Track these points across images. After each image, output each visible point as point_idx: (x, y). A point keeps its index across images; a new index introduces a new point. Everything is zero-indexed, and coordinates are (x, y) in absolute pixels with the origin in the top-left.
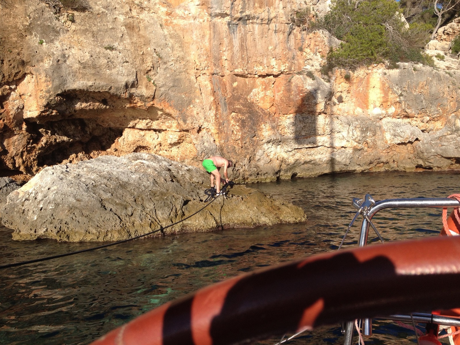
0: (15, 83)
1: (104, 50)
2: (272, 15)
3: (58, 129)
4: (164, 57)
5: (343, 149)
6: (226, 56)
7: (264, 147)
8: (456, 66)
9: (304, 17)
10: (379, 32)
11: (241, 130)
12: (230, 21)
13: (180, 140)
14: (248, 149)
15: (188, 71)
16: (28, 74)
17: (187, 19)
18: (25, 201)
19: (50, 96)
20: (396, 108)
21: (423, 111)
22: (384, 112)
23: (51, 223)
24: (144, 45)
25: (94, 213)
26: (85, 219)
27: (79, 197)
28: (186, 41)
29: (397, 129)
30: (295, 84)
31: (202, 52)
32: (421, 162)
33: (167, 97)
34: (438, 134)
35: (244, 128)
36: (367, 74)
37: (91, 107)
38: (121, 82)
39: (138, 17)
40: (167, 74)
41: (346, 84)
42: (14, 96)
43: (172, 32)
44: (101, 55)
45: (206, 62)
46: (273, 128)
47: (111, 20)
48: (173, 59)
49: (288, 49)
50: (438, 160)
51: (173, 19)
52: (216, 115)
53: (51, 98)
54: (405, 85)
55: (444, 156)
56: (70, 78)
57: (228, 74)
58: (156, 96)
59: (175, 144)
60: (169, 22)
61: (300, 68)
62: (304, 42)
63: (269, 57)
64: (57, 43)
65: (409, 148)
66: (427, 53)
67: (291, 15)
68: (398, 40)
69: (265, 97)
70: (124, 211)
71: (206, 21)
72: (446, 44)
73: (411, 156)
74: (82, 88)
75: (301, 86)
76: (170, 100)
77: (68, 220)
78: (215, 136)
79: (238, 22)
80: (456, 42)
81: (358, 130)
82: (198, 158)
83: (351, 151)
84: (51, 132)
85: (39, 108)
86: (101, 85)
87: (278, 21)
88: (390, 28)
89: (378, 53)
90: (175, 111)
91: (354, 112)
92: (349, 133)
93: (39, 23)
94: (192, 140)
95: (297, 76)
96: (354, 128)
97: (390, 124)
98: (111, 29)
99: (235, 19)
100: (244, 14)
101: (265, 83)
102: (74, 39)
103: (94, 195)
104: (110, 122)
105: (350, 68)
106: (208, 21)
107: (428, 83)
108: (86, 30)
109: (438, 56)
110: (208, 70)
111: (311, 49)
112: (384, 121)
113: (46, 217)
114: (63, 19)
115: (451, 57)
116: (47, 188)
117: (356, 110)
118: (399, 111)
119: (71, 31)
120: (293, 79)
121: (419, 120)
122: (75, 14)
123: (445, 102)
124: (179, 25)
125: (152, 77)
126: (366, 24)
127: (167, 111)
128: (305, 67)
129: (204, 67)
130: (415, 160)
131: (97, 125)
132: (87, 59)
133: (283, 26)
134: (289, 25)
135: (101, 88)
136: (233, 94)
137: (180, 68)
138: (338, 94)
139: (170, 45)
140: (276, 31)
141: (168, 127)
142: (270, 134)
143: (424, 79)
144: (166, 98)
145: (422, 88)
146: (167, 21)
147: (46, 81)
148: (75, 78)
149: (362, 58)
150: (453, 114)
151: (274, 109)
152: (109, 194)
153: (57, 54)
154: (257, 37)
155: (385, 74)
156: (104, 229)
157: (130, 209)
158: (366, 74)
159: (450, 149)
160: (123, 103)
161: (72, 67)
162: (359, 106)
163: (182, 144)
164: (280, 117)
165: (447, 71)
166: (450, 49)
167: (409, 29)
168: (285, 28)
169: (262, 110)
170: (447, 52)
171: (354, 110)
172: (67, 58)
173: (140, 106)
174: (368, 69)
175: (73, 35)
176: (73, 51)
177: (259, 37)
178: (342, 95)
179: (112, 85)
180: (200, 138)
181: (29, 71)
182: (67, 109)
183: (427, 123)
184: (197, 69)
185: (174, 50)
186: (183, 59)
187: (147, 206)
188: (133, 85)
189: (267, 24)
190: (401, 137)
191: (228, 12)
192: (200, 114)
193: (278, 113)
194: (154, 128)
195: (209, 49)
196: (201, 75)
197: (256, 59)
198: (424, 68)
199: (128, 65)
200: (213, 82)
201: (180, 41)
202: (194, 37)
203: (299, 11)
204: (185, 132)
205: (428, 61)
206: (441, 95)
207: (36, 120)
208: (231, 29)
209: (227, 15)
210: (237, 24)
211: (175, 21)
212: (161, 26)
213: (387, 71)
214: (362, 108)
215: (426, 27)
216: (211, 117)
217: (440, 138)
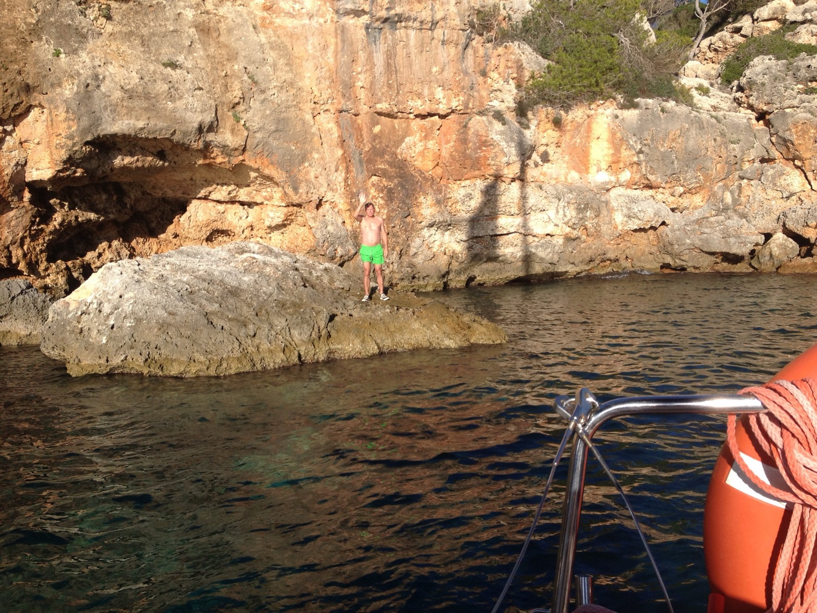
0: (11, 121)
1: (162, 67)
2: (439, 16)
3: (81, 200)
4: (260, 81)
5: (549, 237)
6: (362, 81)
7: (423, 233)
8: (727, 104)
9: (489, 20)
10: (609, 47)
11: (388, 205)
12: (368, 22)
13: (286, 220)
14: (398, 236)
15: (300, 106)
16: (36, 106)
17: (298, 17)
18: (81, 315)
19: (74, 145)
20: (632, 173)
21: (674, 178)
22: (613, 179)
23: (132, 348)
24: (228, 60)
25: (198, 332)
26: (187, 341)
27: (170, 309)
28: (297, 55)
29: (634, 206)
30: (475, 130)
31: (323, 74)
32: (669, 260)
33: (267, 148)
34: (697, 215)
35: (392, 202)
36: (588, 117)
37: (140, 164)
38: (191, 122)
39: (215, 11)
40: (265, 109)
41: (554, 132)
42: (11, 144)
43: (273, 39)
44: (157, 76)
45: (329, 91)
46: (438, 202)
47: (173, 17)
48: (275, 84)
49: (463, 72)
50: (696, 256)
51: (274, 16)
52: (346, 180)
53: (75, 149)
54: (647, 135)
55: (705, 250)
56: (106, 115)
57: (365, 111)
58: (248, 147)
59: (278, 227)
60: (268, 22)
61: (482, 104)
62: (488, 61)
63: (432, 84)
64: (84, 56)
65: (651, 237)
66: (682, 83)
67: (469, 16)
68: (637, 62)
69: (426, 151)
70: (243, 330)
71: (329, 21)
72: (713, 68)
73: (654, 249)
74: (127, 132)
75: (484, 134)
76: (271, 154)
77: (160, 342)
78: (344, 215)
79: (382, 26)
80: (728, 65)
81: (572, 207)
82: (317, 250)
83: (561, 241)
84: (69, 204)
85: (53, 165)
86: (158, 127)
87: (448, 25)
88: (626, 41)
89: (606, 82)
90: (280, 171)
91: (566, 178)
92: (558, 212)
93: (52, 19)
94: (306, 220)
95: (478, 117)
96: (566, 204)
97: (623, 198)
98: (173, 31)
99: (377, 20)
100: (393, 12)
101: (425, 128)
102: (111, 48)
103: (193, 306)
104: (166, 189)
105: (562, 106)
106: (332, 21)
107: (683, 133)
108: (131, 33)
109: (700, 88)
110: (332, 104)
111: (499, 74)
112: (613, 193)
113: (123, 338)
114: (92, 13)
115: (720, 89)
116: (117, 295)
117: (569, 175)
118: (637, 177)
119: (106, 35)
120: (471, 122)
121: (667, 192)
122: (112, 6)
123: (709, 164)
124: (285, 28)
125: (242, 115)
126: (589, 34)
127: (267, 172)
128: (490, 103)
129: (326, 100)
130: (659, 256)
131: (144, 193)
132: (134, 83)
133: (455, 35)
134: (466, 33)
135: (158, 133)
136: (373, 146)
137: (288, 101)
138: (542, 149)
139: (270, 60)
140: (444, 42)
141: (265, 198)
142: (433, 213)
143: (678, 126)
144: (265, 150)
145: (673, 140)
146: (264, 19)
147: (67, 119)
148: (114, 115)
149: (581, 91)
150: (721, 184)
151: (439, 171)
152: (217, 305)
153: (86, 73)
154: (413, 51)
155: (617, 117)
156: (216, 355)
157: (251, 326)
158: (586, 117)
159: (714, 239)
160: (191, 158)
161: (110, 96)
162: (574, 168)
163: (290, 227)
164: (450, 185)
165: (714, 113)
166: (719, 76)
167: (657, 44)
168: (458, 37)
169: (421, 172)
170: (714, 82)
171: (567, 174)
172: (102, 81)
173: (220, 164)
174: (590, 109)
175: (110, 41)
176: (111, 68)
177: (416, 51)
178: (549, 150)
179: (177, 128)
180: (321, 218)
181: (37, 103)
182: (99, 166)
183: (680, 196)
184: (315, 103)
185: (277, 70)
186: (292, 84)
187: (276, 322)
188: (212, 128)
189: (430, 29)
190: (640, 219)
191: (366, 8)
192: (320, 177)
193: (447, 178)
194: (241, 199)
195: (334, 70)
196: (322, 112)
197: (411, 87)
198: (677, 109)
199: (202, 94)
200: (342, 124)
201: (286, 55)
202: (310, 47)
203: (481, 9)
204: (295, 208)
205: (683, 96)
206: (703, 152)
207: (45, 185)
208: (371, 36)
209: (364, 12)
210: (381, 29)
211: (278, 21)
212: (254, 27)
213: (619, 112)
214: (579, 171)
215: (682, 40)
216: (338, 184)
217: (699, 222)
